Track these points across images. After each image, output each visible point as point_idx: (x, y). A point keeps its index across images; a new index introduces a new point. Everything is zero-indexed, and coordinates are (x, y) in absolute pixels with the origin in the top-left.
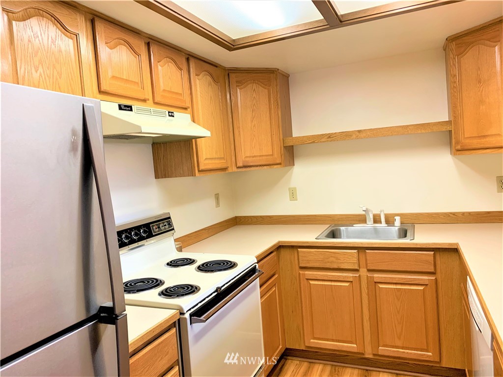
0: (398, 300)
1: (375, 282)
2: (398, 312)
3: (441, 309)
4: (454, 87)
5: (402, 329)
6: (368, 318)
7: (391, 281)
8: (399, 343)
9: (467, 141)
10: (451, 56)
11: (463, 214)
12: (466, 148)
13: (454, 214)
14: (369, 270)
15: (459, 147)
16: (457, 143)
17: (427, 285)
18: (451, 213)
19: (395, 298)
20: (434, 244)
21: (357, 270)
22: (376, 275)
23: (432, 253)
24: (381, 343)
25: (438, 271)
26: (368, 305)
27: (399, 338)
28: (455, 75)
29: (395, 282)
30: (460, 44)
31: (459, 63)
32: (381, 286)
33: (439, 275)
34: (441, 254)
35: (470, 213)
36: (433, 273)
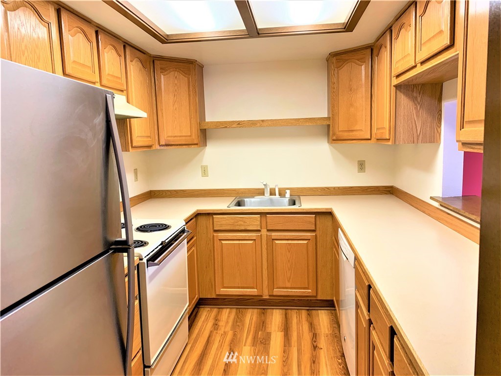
0: (289, 252)
1: (273, 239)
2: (289, 261)
3: (318, 257)
4: (334, 92)
5: (291, 274)
6: (266, 268)
7: (284, 238)
8: (289, 285)
9: (340, 133)
10: (333, 67)
12: (339, 138)
14: (268, 230)
15: (334, 138)
16: (334, 134)
17: (309, 239)
18: (326, 188)
19: (287, 250)
20: (316, 209)
21: (259, 231)
22: (273, 234)
23: (314, 215)
24: (275, 287)
25: (318, 229)
26: (266, 257)
27: (289, 281)
28: (335, 83)
29: (287, 238)
30: (339, 59)
31: (338, 73)
32: (277, 242)
33: (318, 232)
34: (320, 216)
35: (339, 188)
36: (314, 231)
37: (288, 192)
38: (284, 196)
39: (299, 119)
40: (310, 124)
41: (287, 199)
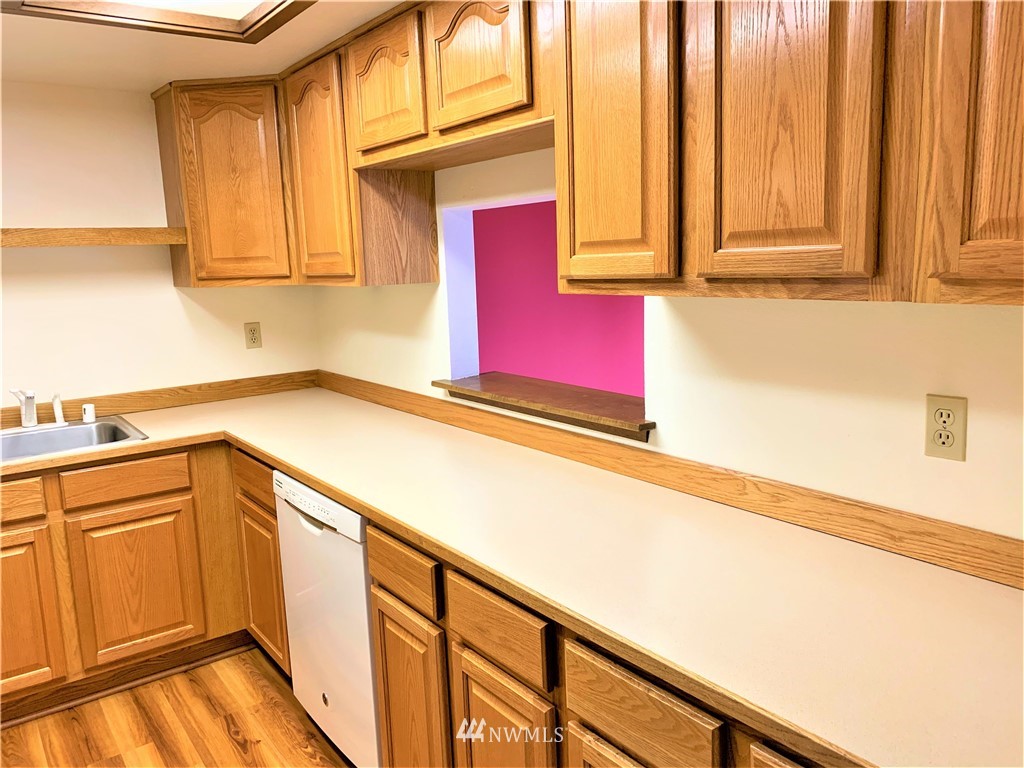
0: (131, 551)
1: (83, 531)
2: (132, 574)
3: (202, 546)
4: (191, 171)
5: (140, 604)
6: (70, 604)
7: (115, 521)
8: (136, 629)
9: (218, 265)
10: (183, 116)
11: (200, 387)
12: (216, 275)
13: (185, 389)
14: (68, 512)
15: (203, 274)
16: (200, 266)
17: (179, 511)
18: (180, 388)
19: (125, 549)
20: (189, 438)
21: (42, 517)
22: (85, 518)
23: (185, 454)
24: (101, 643)
25: (196, 483)
26: (68, 580)
27: (135, 621)
28: (191, 152)
29: (123, 520)
30: (198, 99)
31: (198, 131)
32: (96, 535)
33: (196, 489)
34: (198, 453)
35: (210, 385)
36: (187, 489)
37: (90, 409)
38: (80, 420)
39: (109, 231)
40: (138, 243)
41: (94, 427)
